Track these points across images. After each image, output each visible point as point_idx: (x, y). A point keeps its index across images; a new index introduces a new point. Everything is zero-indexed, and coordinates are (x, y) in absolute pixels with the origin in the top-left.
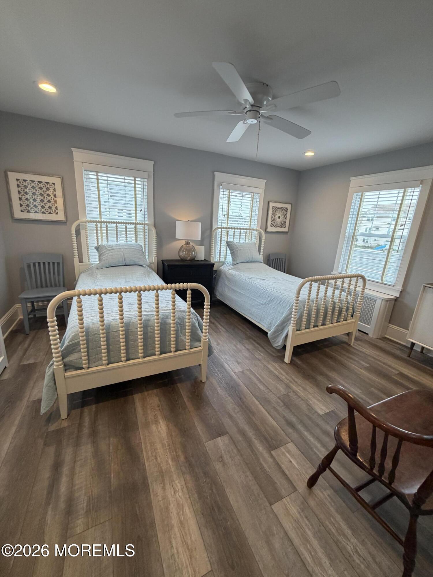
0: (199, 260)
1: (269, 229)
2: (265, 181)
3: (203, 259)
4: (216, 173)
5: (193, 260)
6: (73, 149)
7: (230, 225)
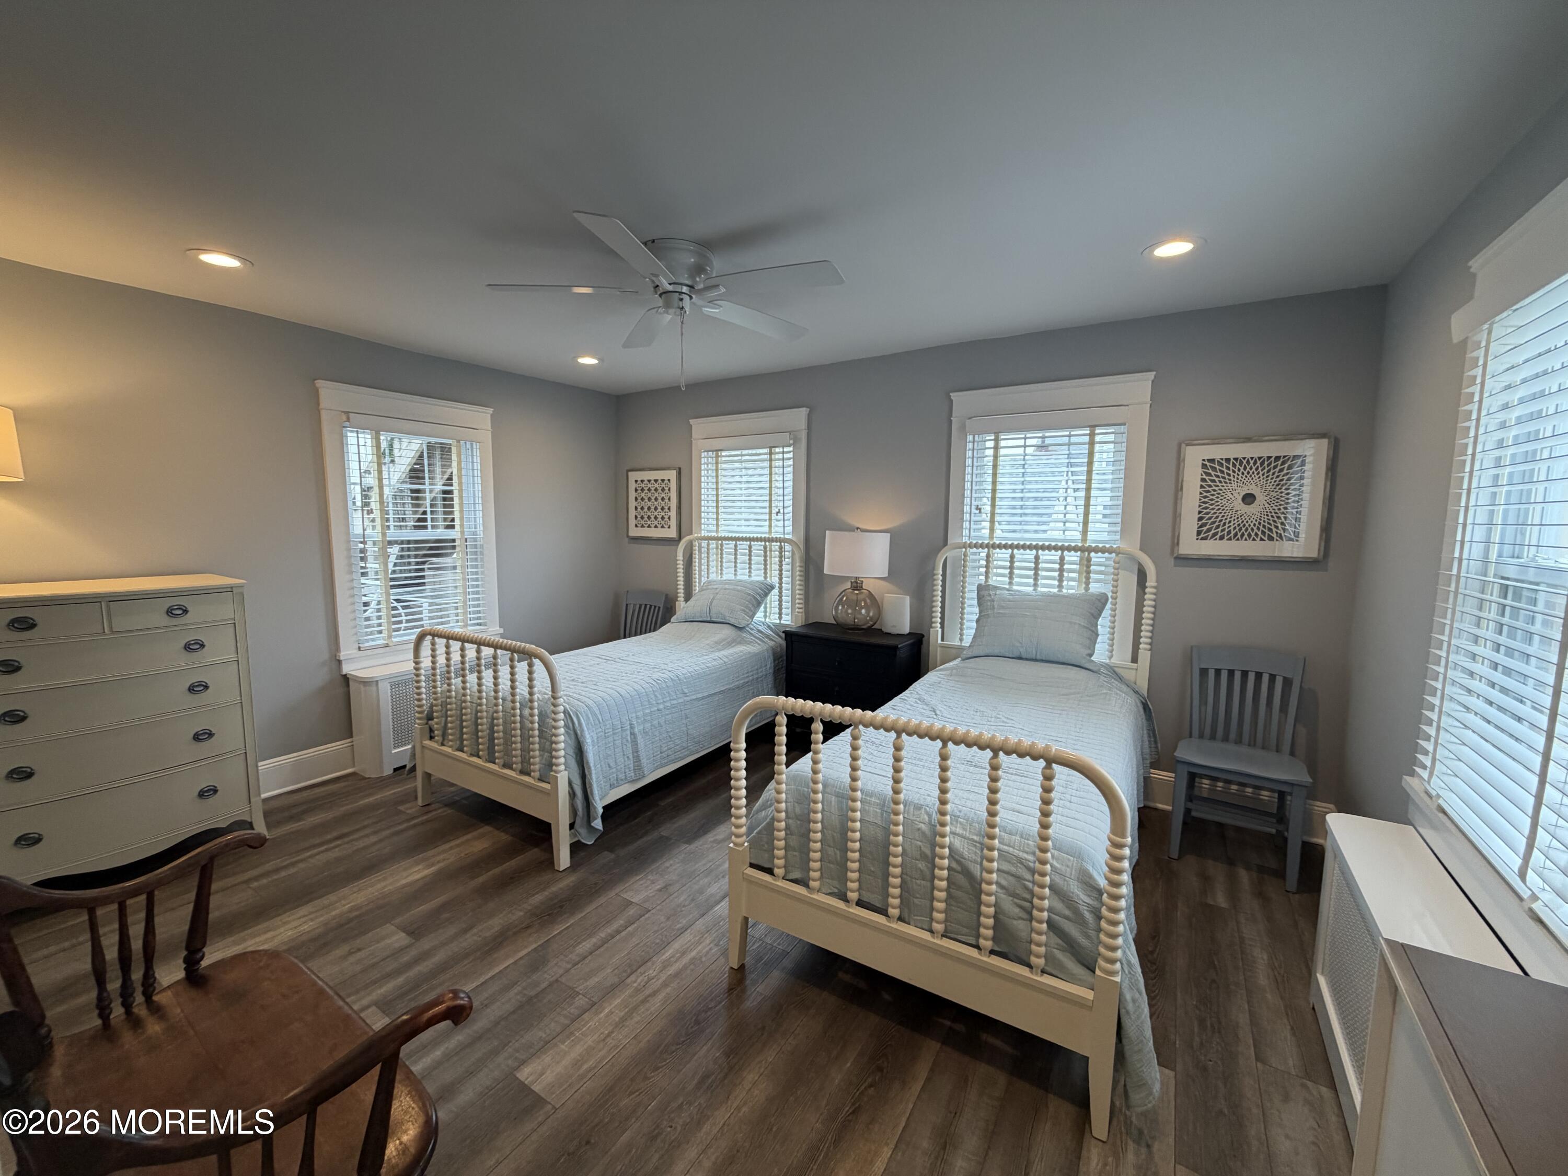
0: (890, 634)
1: (1190, 545)
2: (1152, 375)
3: (906, 630)
4: (954, 396)
5: (872, 630)
6: (692, 421)
7: (1000, 535)
